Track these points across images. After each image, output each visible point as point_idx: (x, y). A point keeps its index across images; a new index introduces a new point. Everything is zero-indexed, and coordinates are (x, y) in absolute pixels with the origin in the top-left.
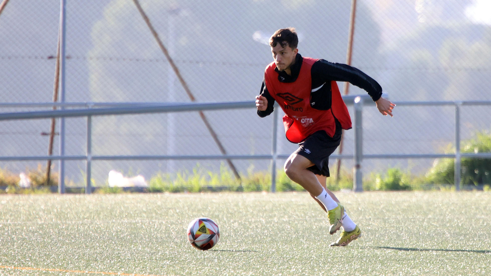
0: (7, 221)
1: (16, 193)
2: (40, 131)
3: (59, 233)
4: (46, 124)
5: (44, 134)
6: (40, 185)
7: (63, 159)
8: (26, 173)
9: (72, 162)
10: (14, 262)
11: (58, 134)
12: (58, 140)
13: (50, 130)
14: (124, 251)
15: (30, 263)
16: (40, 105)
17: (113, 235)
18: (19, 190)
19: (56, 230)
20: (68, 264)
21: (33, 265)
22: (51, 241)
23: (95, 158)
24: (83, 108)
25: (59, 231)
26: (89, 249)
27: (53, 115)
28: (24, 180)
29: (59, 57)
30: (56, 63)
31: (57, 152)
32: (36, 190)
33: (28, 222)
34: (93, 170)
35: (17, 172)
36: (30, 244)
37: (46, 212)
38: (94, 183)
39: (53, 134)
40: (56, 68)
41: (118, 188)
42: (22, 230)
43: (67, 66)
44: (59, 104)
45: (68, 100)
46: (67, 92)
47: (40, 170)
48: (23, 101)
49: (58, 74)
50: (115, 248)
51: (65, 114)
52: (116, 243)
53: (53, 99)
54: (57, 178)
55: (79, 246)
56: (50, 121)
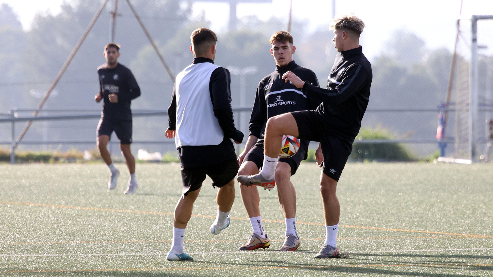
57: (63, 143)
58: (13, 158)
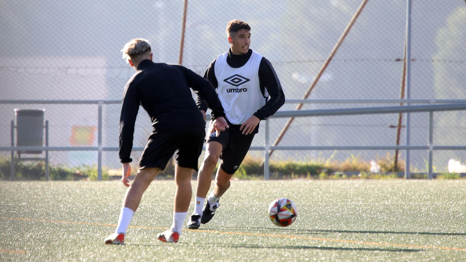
0: (359, 202)
1: (367, 178)
2: (389, 125)
3: (403, 213)
4: (394, 118)
5: (392, 127)
6: (389, 171)
7: (408, 148)
8: (376, 161)
9: (416, 151)
10: (363, 238)
11: (404, 127)
12: (404, 132)
13: (397, 123)
14: (459, 229)
15: (376, 239)
16: (389, 101)
17: (450, 215)
18: (370, 175)
19: (401, 211)
20: (410, 240)
21: (379, 240)
22: (396, 220)
23: (436, 148)
24: (426, 104)
25: (403, 211)
26: (428, 227)
27: (400, 111)
28: (374, 167)
29: (405, 59)
30: (403, 64)
31: (403, 142)
32: (385, 176)
33: (377, 204)
34: (434, 158)
35: (368, 160)
36: (377, 222)
37: (393, 194)
38: (435, 170)
39: (400, 126)
40: (402, 69)
41: (456, 174)
42: (372, 210)
43: (412, 67)
44: (405, 101)
45: (413, 97)
46: (412, 90)
47: (388, 159)
48: (374, 98)
49: (404, 74)
50: (451, 227)
51: (410, 110)
52: (452, 222)
53: (400, 96)
54: (403, 165)
55: (420, 224)
56: (397, 115)
57: (339, 148)
58: (266, 170)
